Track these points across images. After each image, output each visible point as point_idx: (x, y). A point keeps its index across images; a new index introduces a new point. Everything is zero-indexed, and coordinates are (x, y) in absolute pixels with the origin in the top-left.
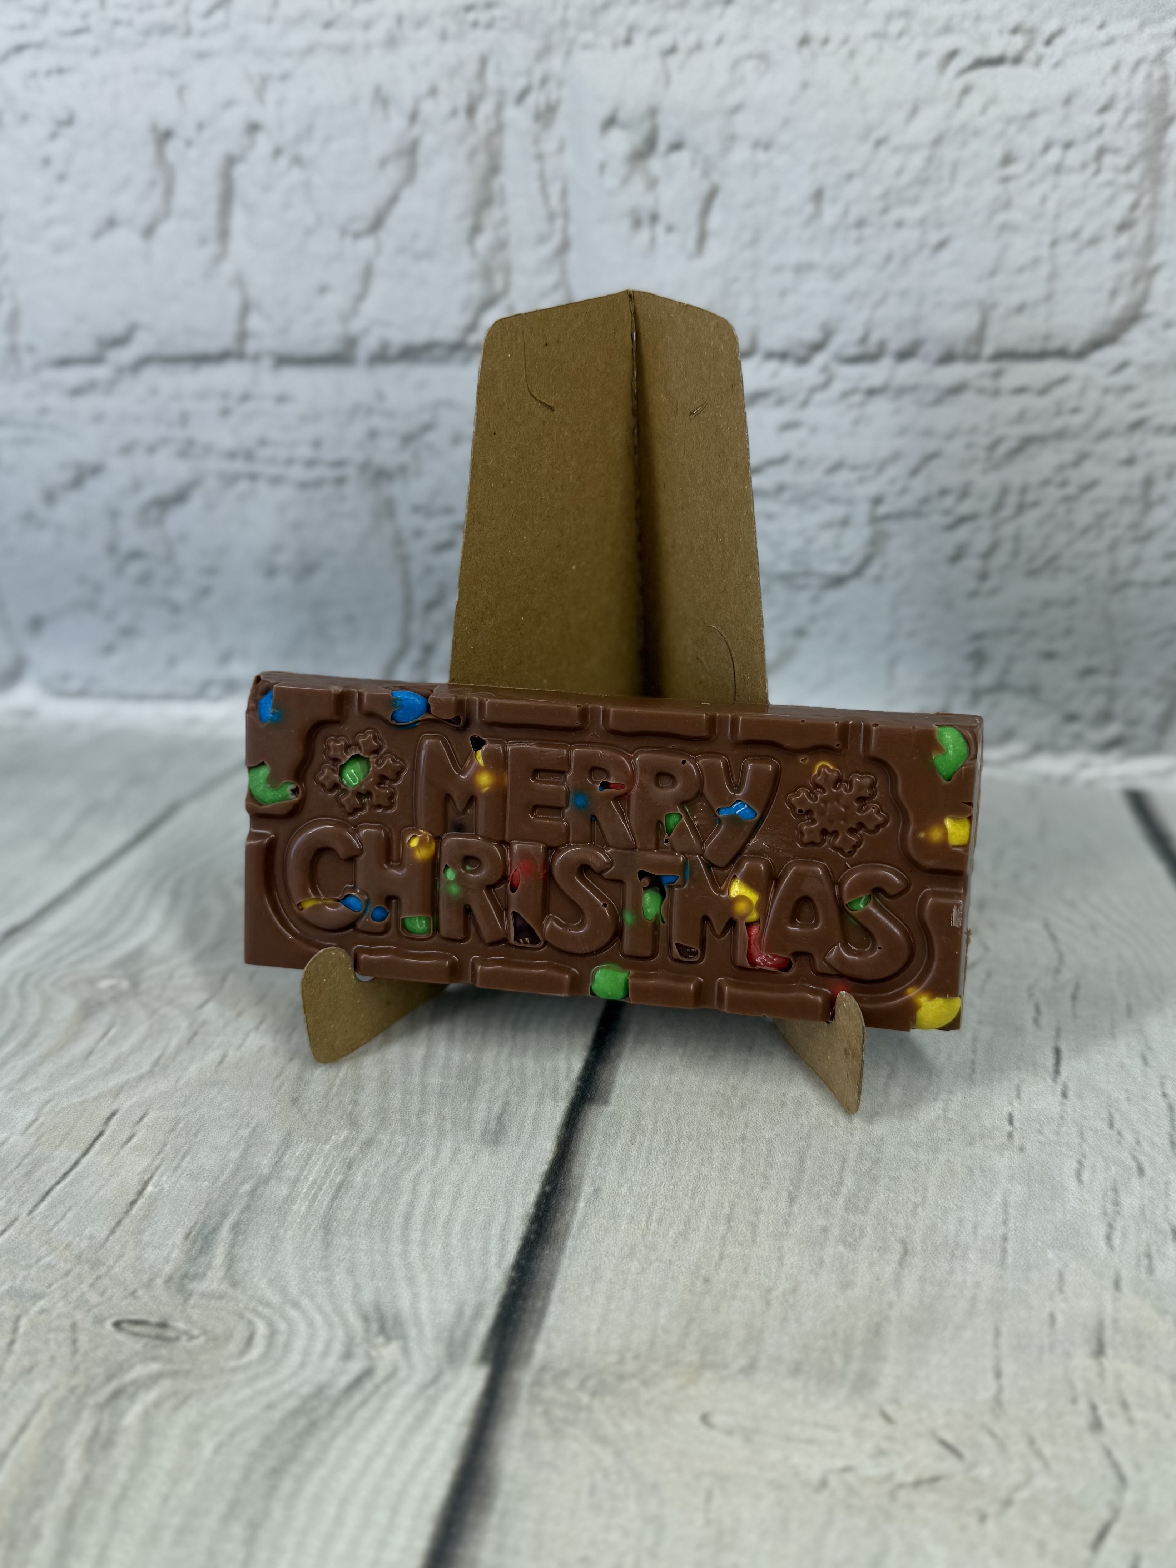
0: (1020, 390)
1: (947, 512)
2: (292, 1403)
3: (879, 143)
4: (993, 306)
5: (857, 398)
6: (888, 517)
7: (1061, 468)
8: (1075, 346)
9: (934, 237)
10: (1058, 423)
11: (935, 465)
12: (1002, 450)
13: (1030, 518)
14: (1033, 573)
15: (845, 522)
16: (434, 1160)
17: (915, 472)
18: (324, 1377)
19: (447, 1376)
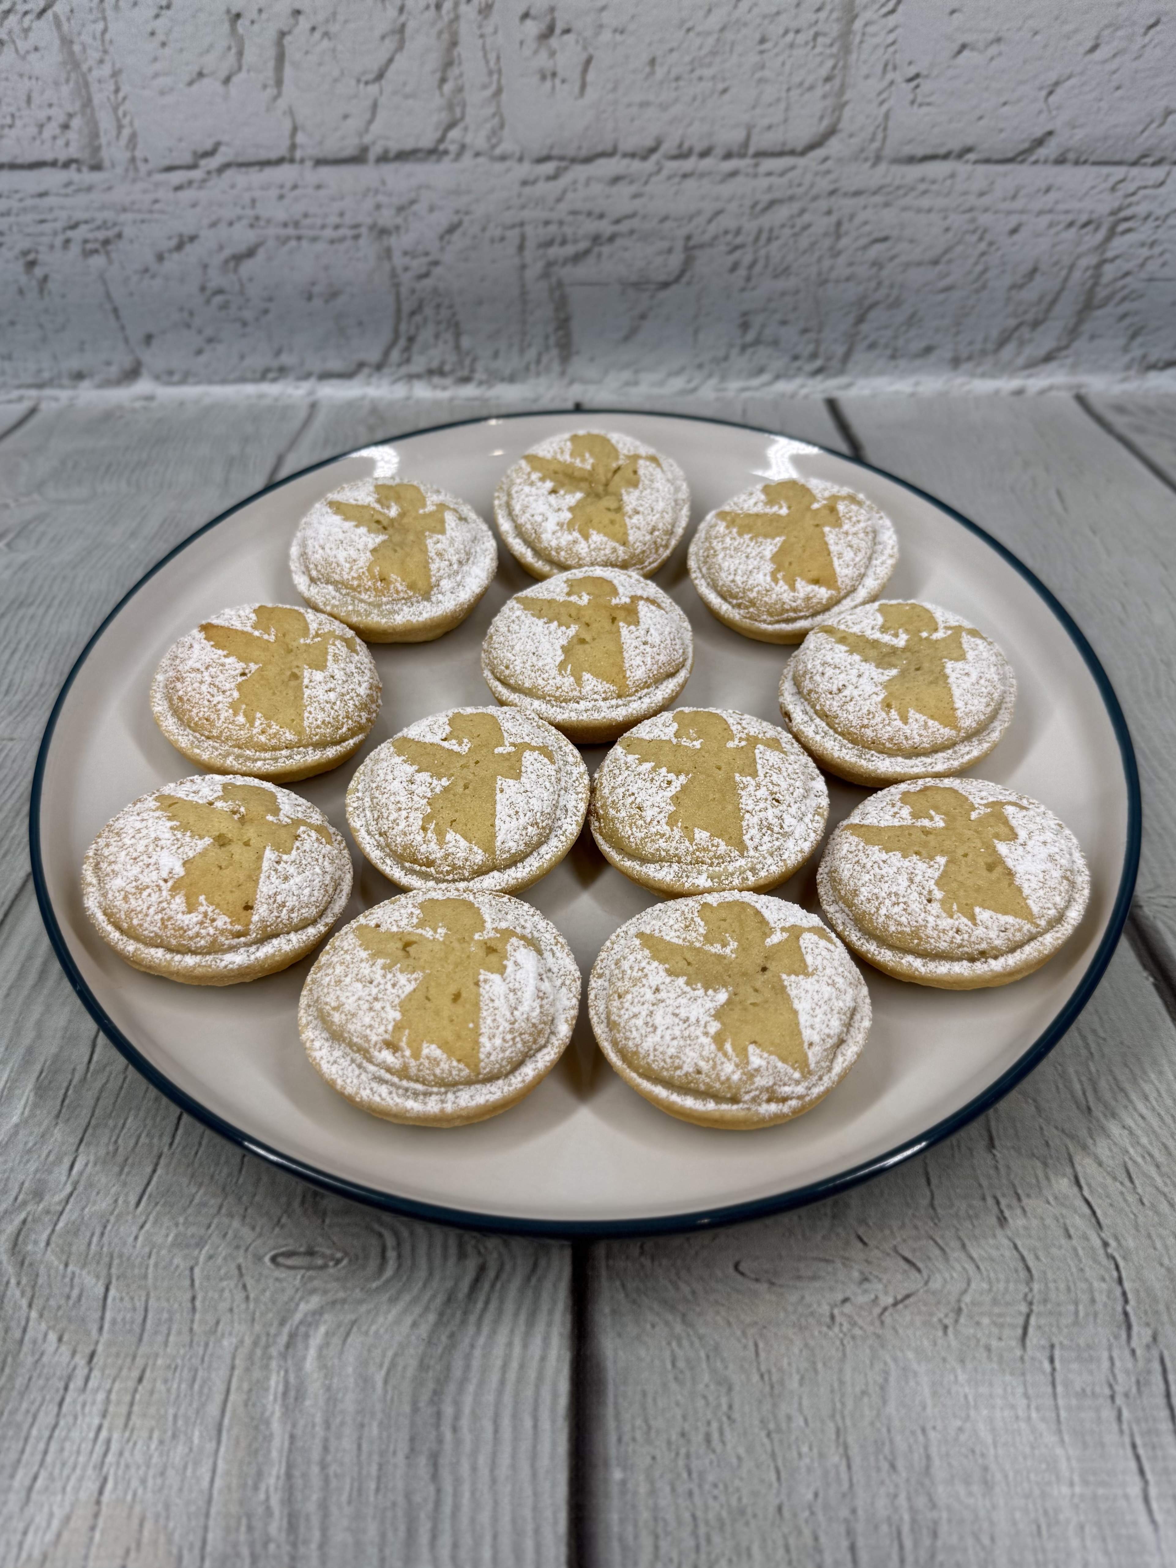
0: (769, 174)
1: (728, 244)
3: (689, 30)
4: (754, 126)
5: (677, 180)
6: (694, 247)
7: (792, 217)
8: (799, 148)
9: (720, 86)
10: (789, 192)
11: (721, 218)
12: (759, 208)
13: (775, 245)
14: (776, 276)
15: (670, 251)
17: (710, 221)
18: (449, 1285)
19: (542, 1263)
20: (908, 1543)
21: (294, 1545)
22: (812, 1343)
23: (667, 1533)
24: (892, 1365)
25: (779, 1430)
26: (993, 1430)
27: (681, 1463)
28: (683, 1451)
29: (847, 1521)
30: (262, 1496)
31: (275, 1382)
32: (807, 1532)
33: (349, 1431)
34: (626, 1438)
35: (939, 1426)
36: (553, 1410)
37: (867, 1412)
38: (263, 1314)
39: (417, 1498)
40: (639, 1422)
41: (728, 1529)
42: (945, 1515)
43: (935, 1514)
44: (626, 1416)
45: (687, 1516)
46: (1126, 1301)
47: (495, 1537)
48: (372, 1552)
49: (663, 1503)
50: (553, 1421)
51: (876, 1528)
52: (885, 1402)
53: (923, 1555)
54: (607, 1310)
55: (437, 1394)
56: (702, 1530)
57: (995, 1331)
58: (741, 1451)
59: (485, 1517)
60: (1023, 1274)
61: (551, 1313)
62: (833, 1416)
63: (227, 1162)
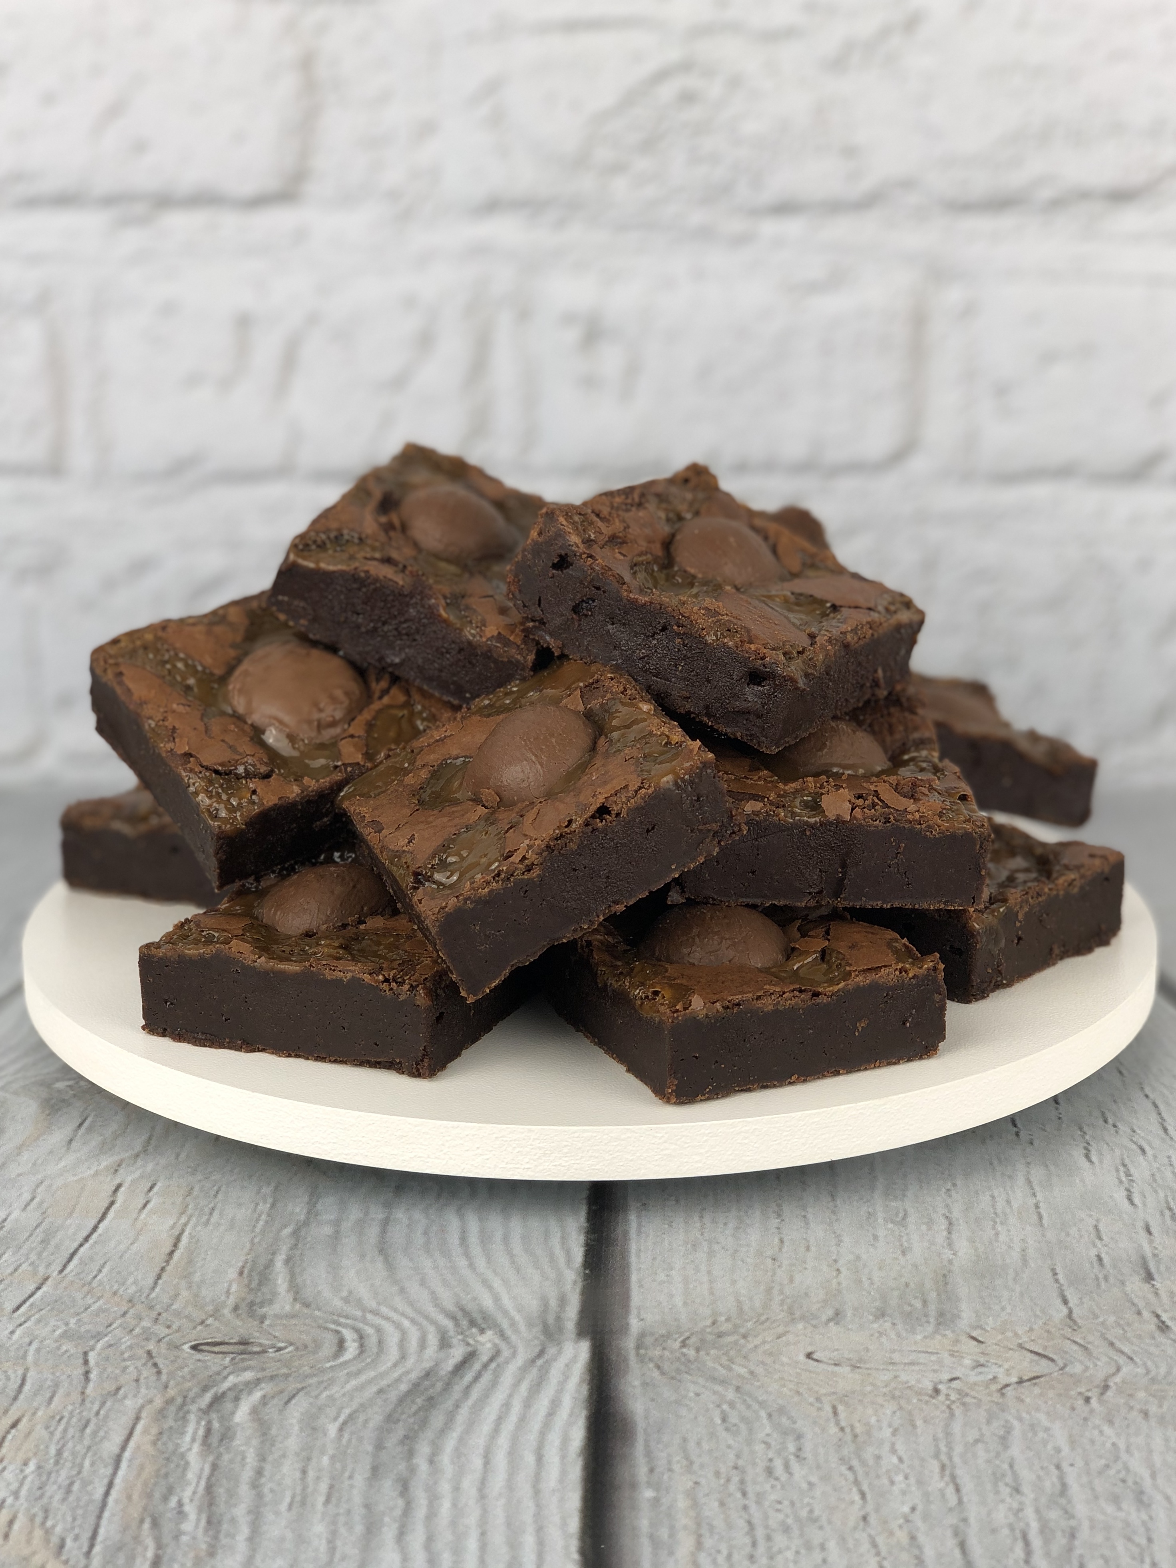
18: (427, 1365)
19: (552, 1351)
21: (215, 1537)
22: (909, 1407)
23: (714, 1534)
24: (1016, 1423)
25: (864, 1466)
26: (1151, 1468)
27: (733, 1487)
28: (736, 1478)
29: (954, 1526)
30: (173, 1504)
31: (193, 1428)
32: (901, 1534)
33: (290, 1462)
34: (660, 1469)
35: (1079, 1464)
36: (563, 1449)
37: (982, 1454)
38: (179, 1383)
39: (381, 1508)
40: (677, 1459)
41: (795, 1531)
42: (1086, 1523)
43: (1072, 1523)
44: (661, 1455)
45: (740, 1522)
47: (483, 1533)
48: (319, 1542)
49: (708, 1513)
50: (564, 1457)
51: (994, 1531)
52: (1006, 1447)
53: (1056, 1549)
54: (637, 1383)
55: (409, 1438)
56: (760, 1532)
58: (813, 1479)
59: (470, 1521)
61: (562, 1384)
62: (937, 1456)
63: (135, 1282)
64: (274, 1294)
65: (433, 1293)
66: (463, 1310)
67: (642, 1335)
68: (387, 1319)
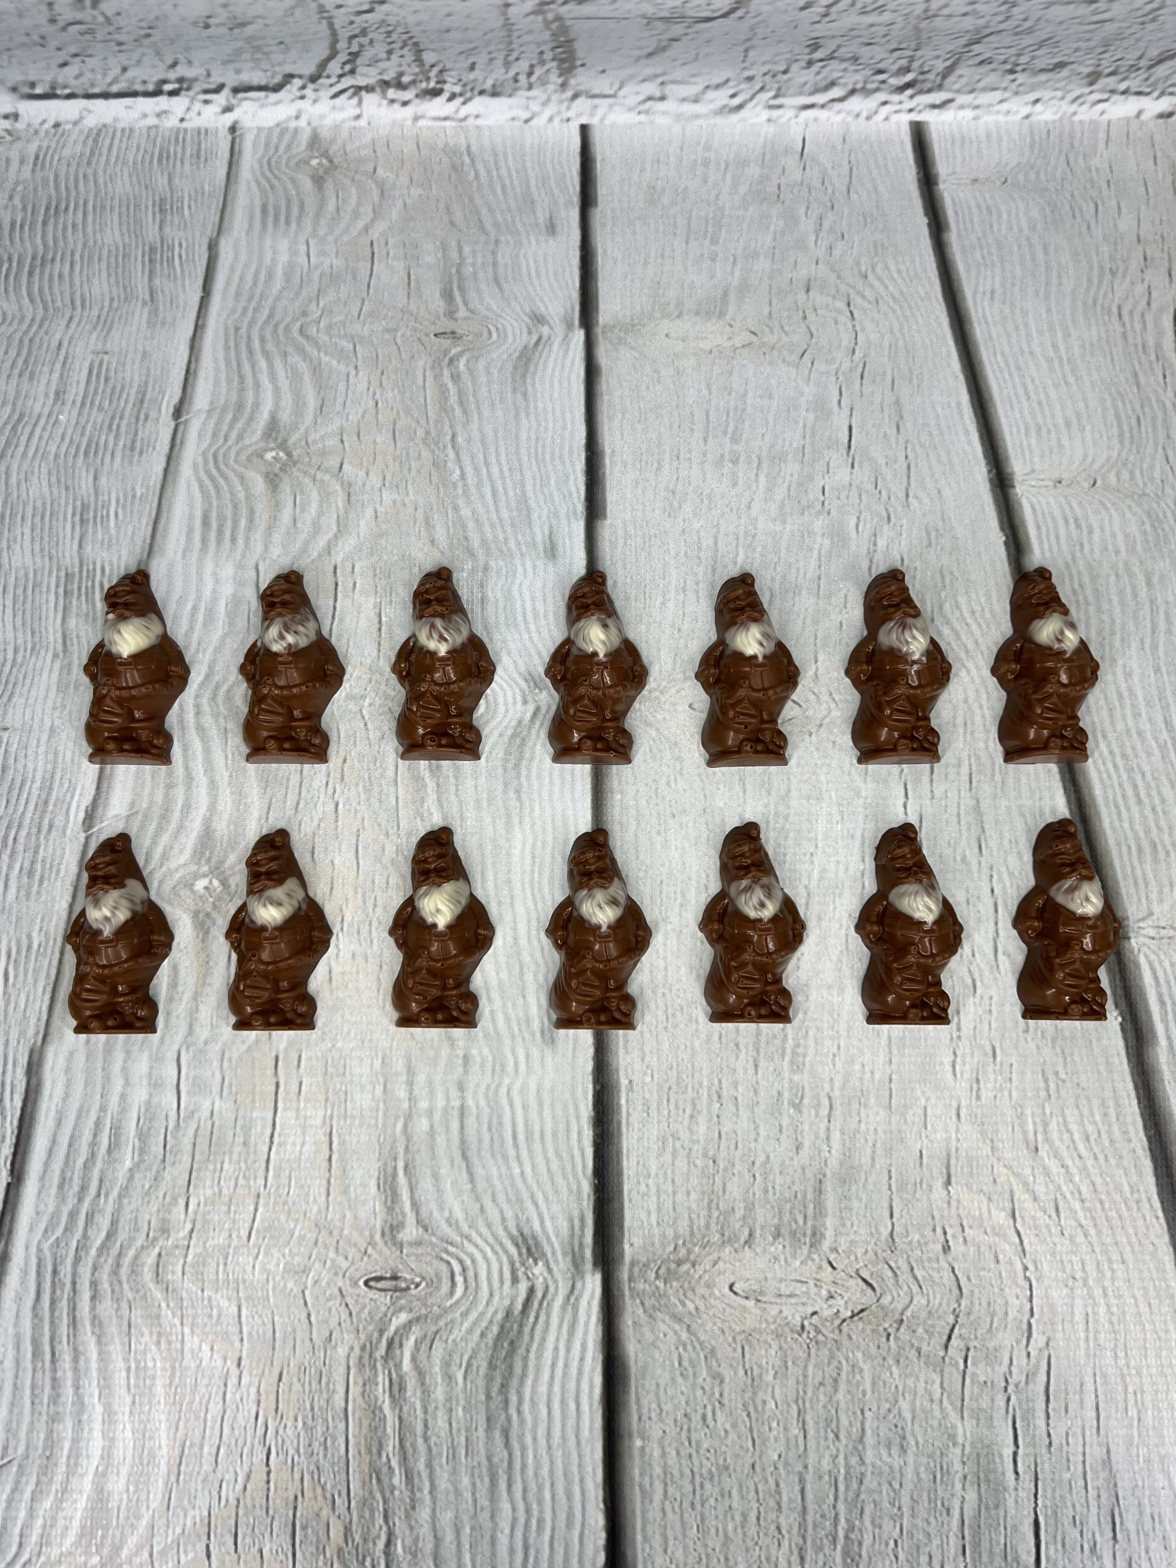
2: (510, 732)
16: (525, 576)
18: (507, 1302)
19: (579, 1285)
20: (842, 1488)
21: (412, 1492)
22: (785, 1346)
23: (673, 1482)
24: (844, 1362)
25: (756, 1410)
26: (913, 1411)
27: (684, 1435)
28: (685, 1427)
29: (800, 1474)
30: (384, 1459)
31: (382, 1380)
32: (771, 1481)
33: (441, 1413)
34: (645, 1418)
35: (874, 1409)
36: (591, 1397)
37: (822, 1397)
38: (365, 1328)
39: (496, 1460)
40: (654, 1406)
41: (716, 1479)
42: (870, 1469)
43: (863, 1469)
44: (644, 1402)
45: (688, 1472)
46: (1032, 1315)
47: (552, 1485)
48: (468, 1495)
49: (670, 1462)
50: (591, 1406)
51: (820, 1477)
52: (836, 1391)
53: (851, 1494)
54: (630, 1323)
55: (504, 1387)
56: (698, 1479)
57: (926, 1336)
58: (728, 1427)
59: (545, 1471)
60: (956, 1291)
61: (587, 1323)
62: (797, 1401)
63: (315, 1201)
64: (403, 1214)
65: (502, 1212)
66: (522, 1234)
67: (633, 1264)
68: (477, 1246)
